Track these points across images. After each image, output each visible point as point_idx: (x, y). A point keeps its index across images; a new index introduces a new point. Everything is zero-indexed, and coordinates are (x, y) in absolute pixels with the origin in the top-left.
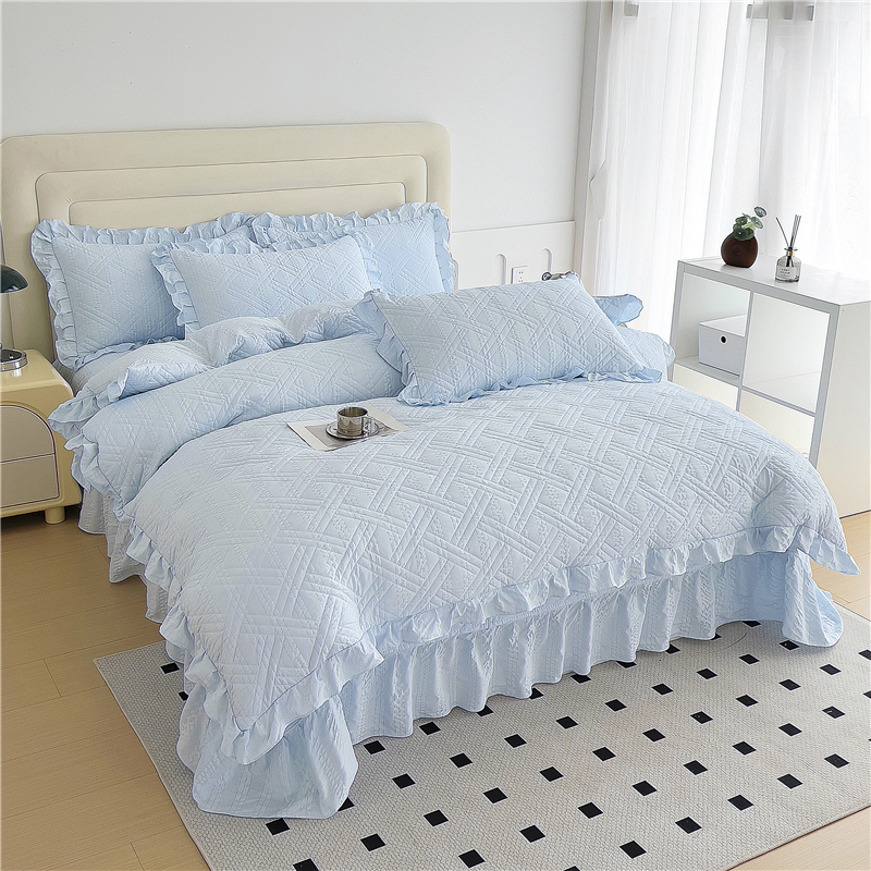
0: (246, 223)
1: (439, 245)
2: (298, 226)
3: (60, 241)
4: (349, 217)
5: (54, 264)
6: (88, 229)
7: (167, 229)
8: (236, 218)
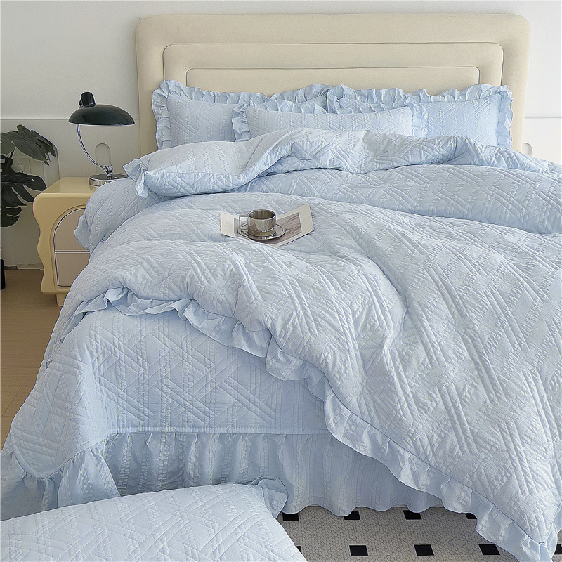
0: (324, 93)
1: (501, 123)
3: (173, 97)
4: (416, 94)
5: (165, 115)
6: (196, 89)
7: (258, 95)
8: (317, 89)
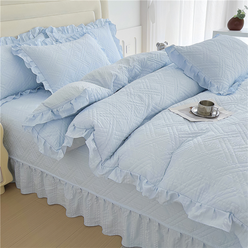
0: (42, 31)
2: (63, 31)
